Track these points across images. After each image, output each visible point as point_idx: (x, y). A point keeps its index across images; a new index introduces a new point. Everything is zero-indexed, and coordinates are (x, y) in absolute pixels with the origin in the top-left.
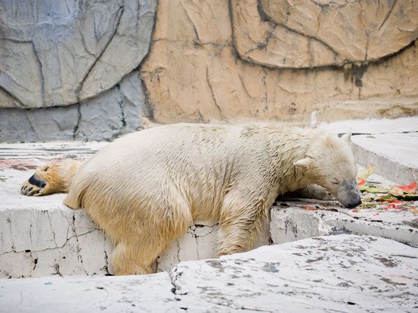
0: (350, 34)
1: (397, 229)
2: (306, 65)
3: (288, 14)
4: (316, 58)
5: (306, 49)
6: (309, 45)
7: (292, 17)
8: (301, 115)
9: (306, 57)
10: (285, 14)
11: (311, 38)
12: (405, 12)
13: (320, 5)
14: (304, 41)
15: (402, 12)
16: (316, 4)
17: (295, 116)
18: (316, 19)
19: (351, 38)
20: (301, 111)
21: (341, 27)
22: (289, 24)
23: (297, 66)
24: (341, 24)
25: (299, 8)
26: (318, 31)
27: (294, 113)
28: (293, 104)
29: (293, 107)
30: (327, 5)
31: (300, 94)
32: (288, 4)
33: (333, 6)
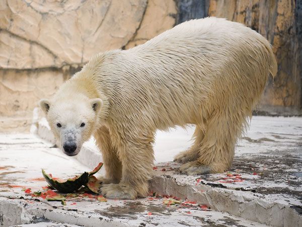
0: (68, 39)
1: (89, 217)
2: (29, 67)
3: (12, 20)
4: (37, 60)
5: (28, 52)
6: (30, 49)
7: (15, 23)
8: (24, 111)
9: (28, 59)
10: (8, 20)
11: (32, 42)
12: (116, 20)
13: (40, 13)
14: (26, 45)
15: (113, 20)
16: (37, 11)
17: (18, 112)
18: (37, 25)
19: (68, 43)
20: (24, 108)
21: (59, 32)
22: (12, 30)
23: (20, 67)
24: (59, 30)
25: (21, 16)
26: (39, 36)
27: (17, 110)
28: (17, 101)
29: (17, 104)
30: (47, 13)
31: (23, 92)
32: (11, 11)
33: (52, 14)
